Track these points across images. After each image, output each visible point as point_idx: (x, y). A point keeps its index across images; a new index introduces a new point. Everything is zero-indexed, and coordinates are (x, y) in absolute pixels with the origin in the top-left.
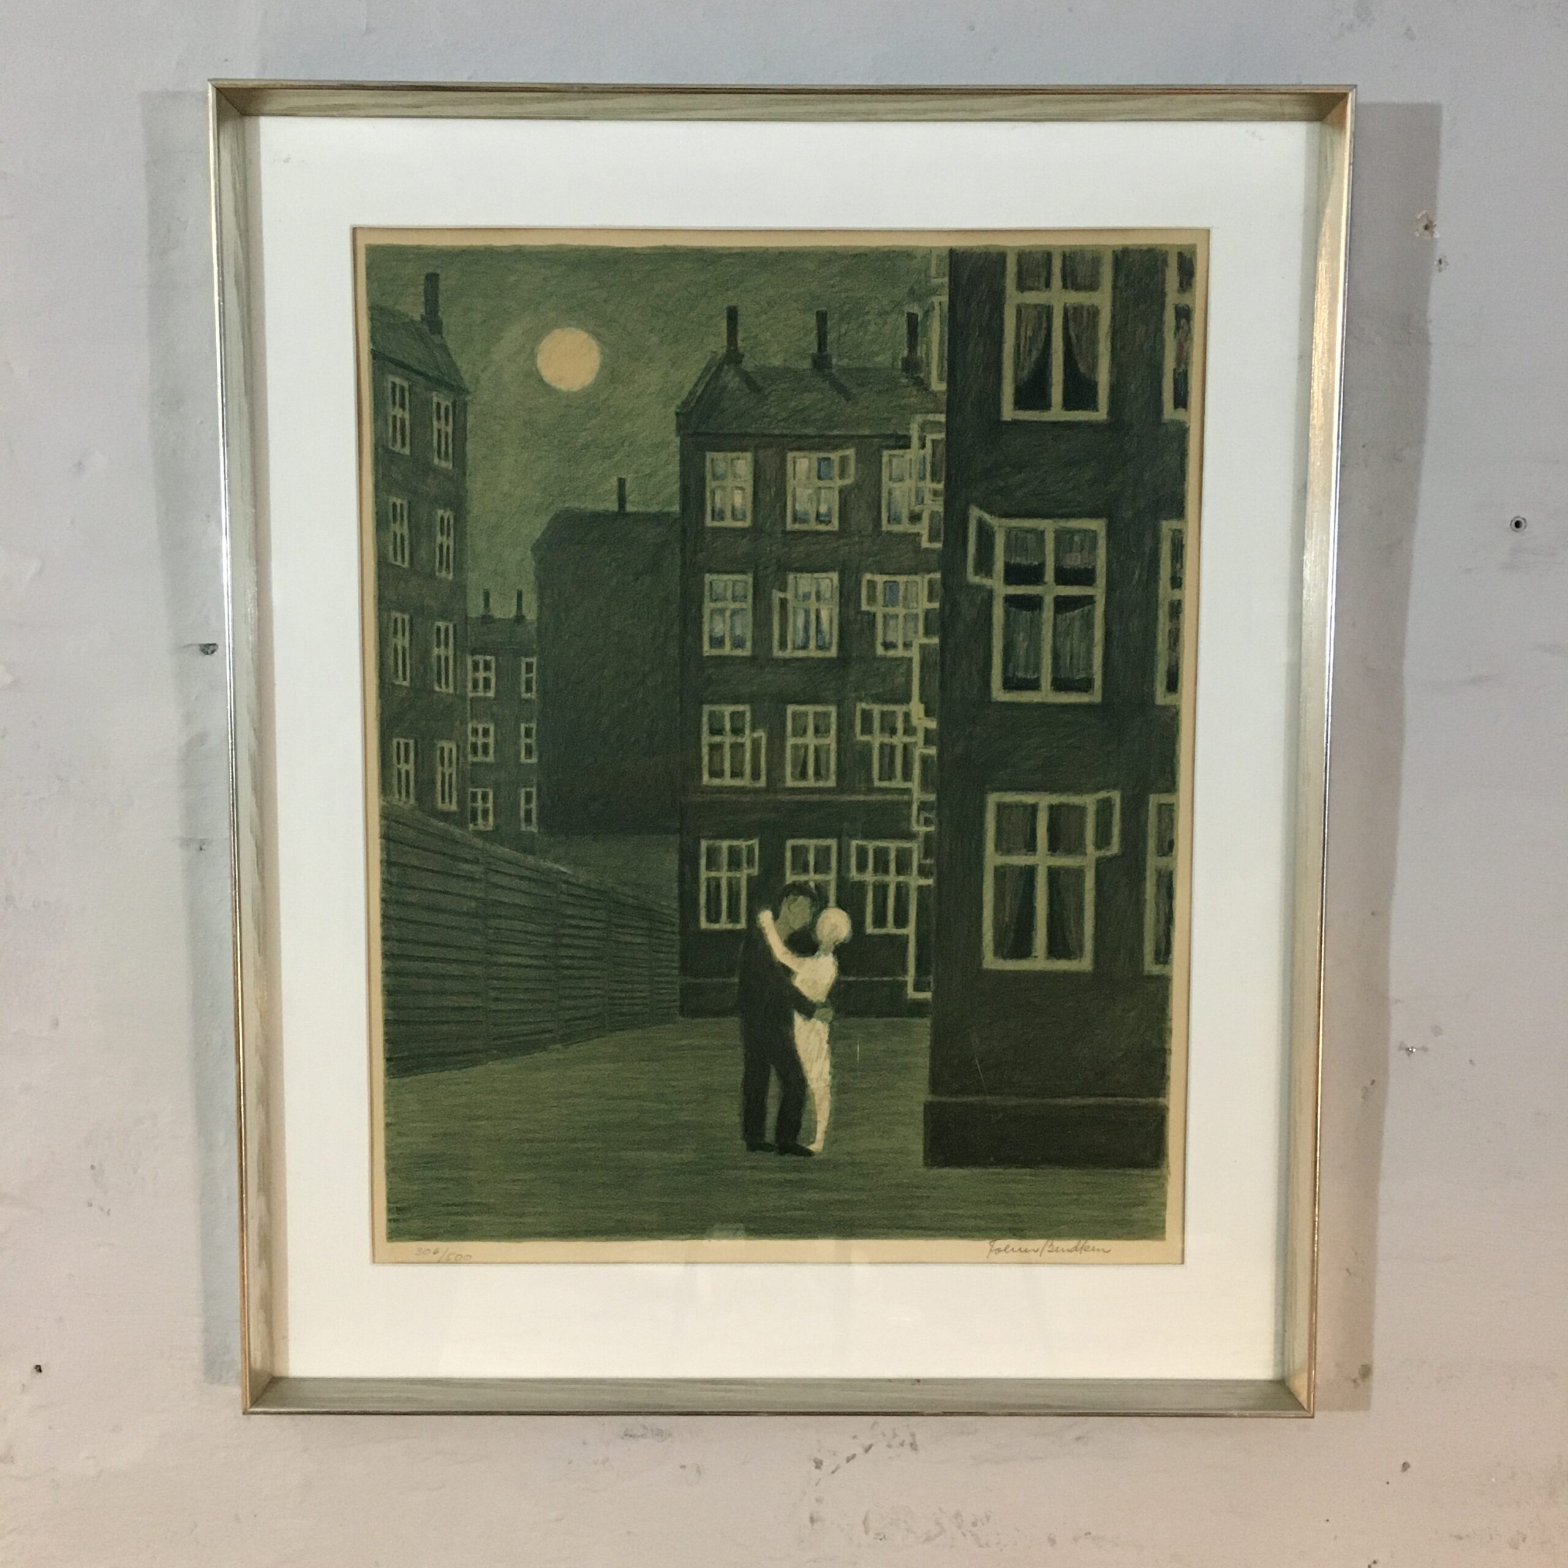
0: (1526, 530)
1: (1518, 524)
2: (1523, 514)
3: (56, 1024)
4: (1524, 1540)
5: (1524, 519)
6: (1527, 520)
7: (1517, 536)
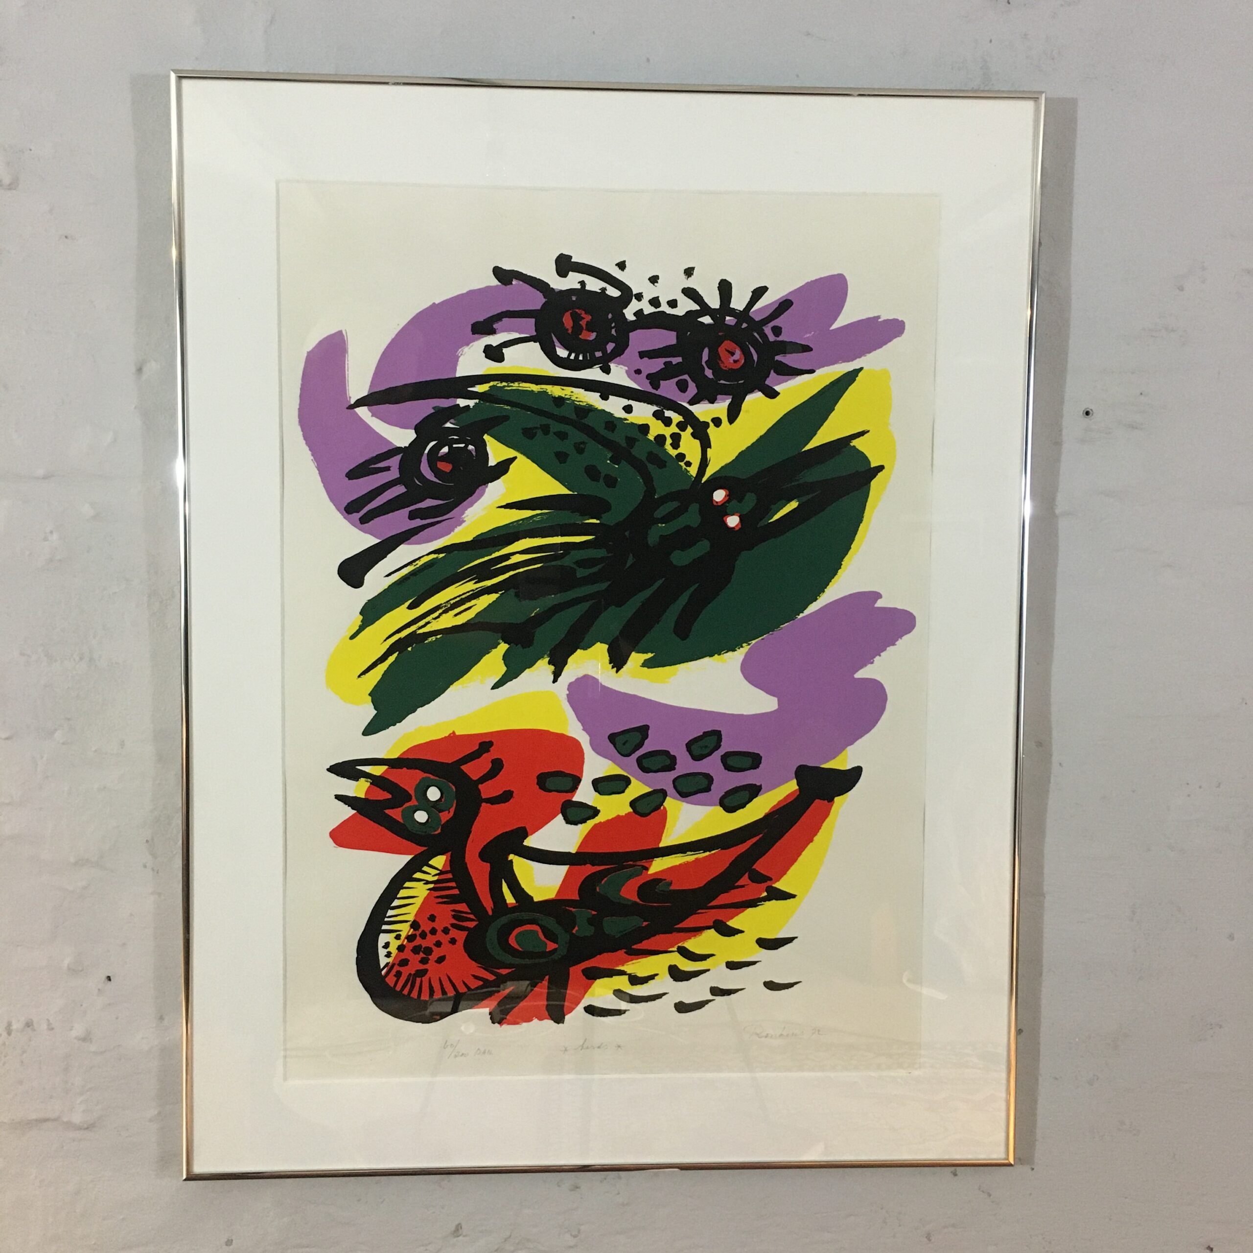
0: (1092, 417)
1: (1087, 413)
2: (1090, 406)
3: (122, 744)
4: (1098, 1079)
5: (1092, 410)
6: (1094, 410)
7: (1087, 420)
